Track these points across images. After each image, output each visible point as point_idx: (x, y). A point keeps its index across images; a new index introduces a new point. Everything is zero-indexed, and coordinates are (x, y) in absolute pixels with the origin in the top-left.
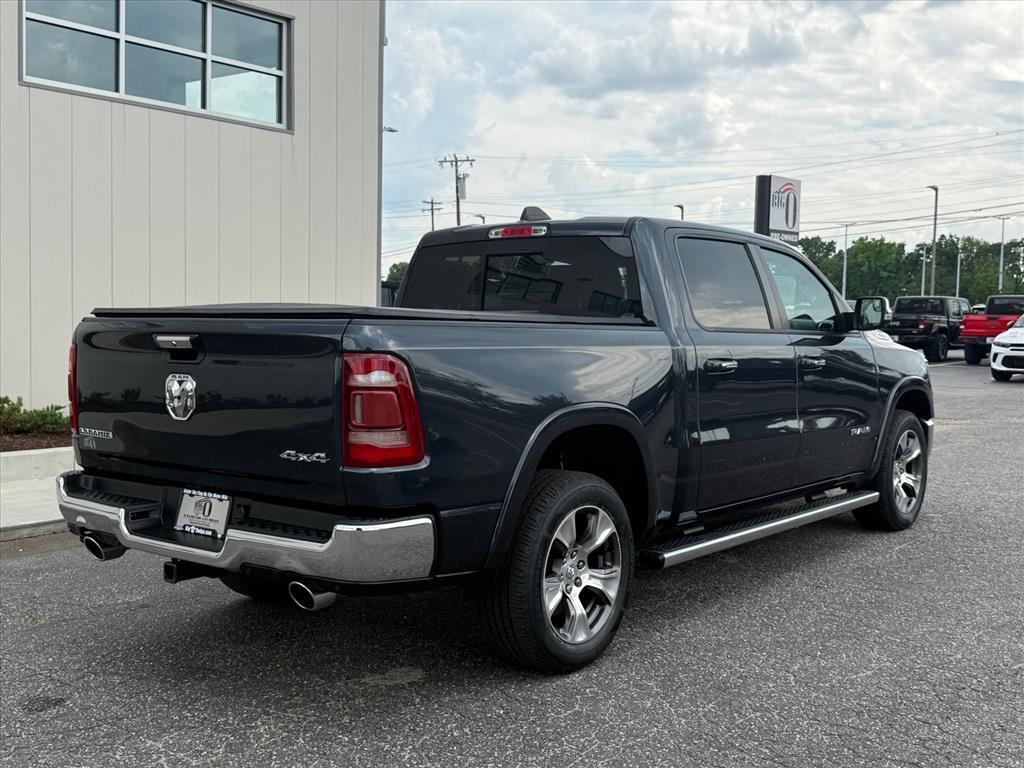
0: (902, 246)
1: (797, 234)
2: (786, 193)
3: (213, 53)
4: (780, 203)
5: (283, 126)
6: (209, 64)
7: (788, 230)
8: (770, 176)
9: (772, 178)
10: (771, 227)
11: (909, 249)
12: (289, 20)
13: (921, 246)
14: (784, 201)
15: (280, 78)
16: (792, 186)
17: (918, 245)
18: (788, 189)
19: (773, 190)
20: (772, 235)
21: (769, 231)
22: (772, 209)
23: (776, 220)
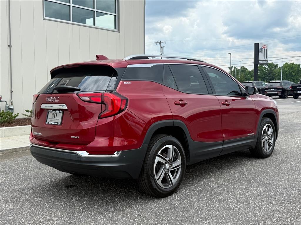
0: (299, 65)
1: (267, 61)
3: (97, 9)
4: (262, 52)
5: (117, 30)
6: (96, 12)
7: (264, 60)
9: (259, 44)
10: (259, 59)
14: (263, 51)
15: (115, 16)
16: (265, 47)
18: (264, 47)
19: (260, 47)
20: (259, 61)
21: (258, 60)
22: (259, 53)
23: (261, 57)
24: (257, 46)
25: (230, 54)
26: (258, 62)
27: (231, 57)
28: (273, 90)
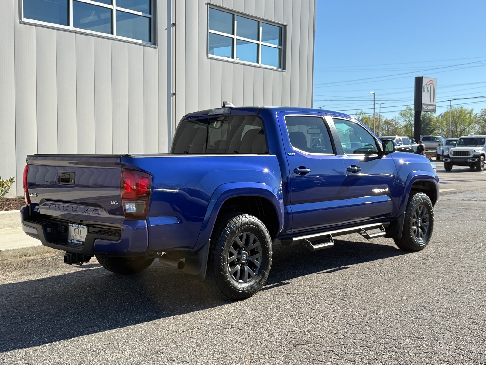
1: (435, 105)
2: (429, 86)
3: (262, 41)
4: (426, 91)
6: (260, 46)
8: (422, 77)
10: (423, 102)
12: (285, 26)
14: (429, 89)
15: (280, 49)
21: (421, 105)
23: (425, 99)
24: (419, 81)
27: (375, 99)
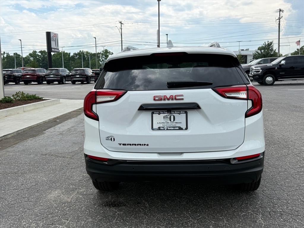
0: (70, 53)
1: (58, 49)
2: (55, 38)
4: (53, 40)
7: (56, 48)
9: (51, 33)
10: (52, 47)
11: (72, 55)
13: (75, 54)
14: (55, 39)
16: (56, 35)
17: (74, 53)
18: (55, 36)
19: (52, 36)
20: (53, 50)
21: (51, 48)
22: (52, 42)
23: (53, 45)
24: (48, 34)
25: (20, 40)
26: (51, 50)
27: (22, 44)
28: (79, 76)
